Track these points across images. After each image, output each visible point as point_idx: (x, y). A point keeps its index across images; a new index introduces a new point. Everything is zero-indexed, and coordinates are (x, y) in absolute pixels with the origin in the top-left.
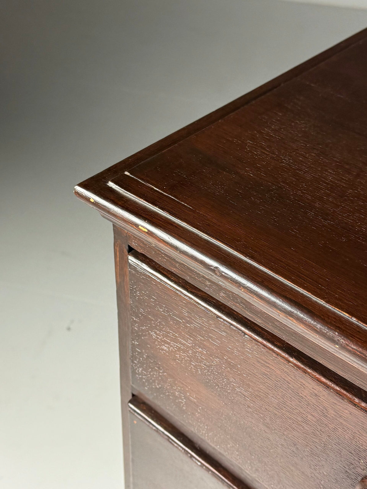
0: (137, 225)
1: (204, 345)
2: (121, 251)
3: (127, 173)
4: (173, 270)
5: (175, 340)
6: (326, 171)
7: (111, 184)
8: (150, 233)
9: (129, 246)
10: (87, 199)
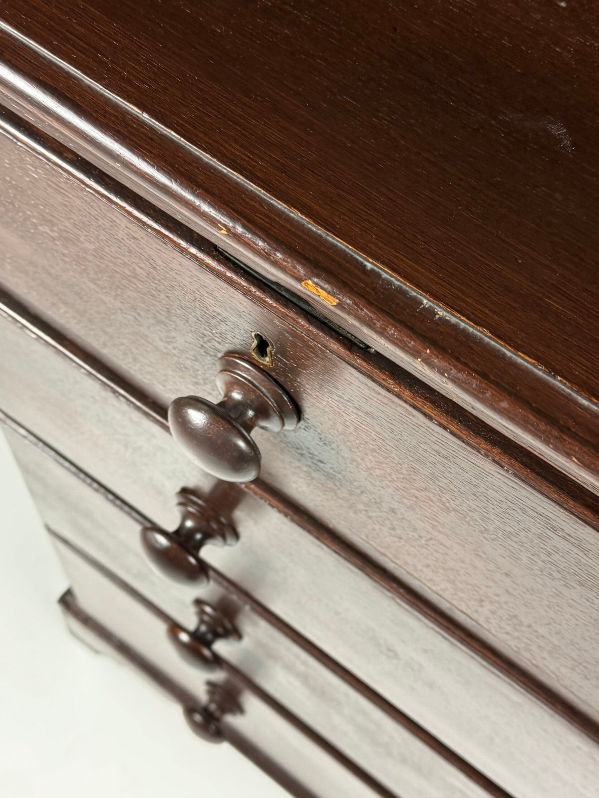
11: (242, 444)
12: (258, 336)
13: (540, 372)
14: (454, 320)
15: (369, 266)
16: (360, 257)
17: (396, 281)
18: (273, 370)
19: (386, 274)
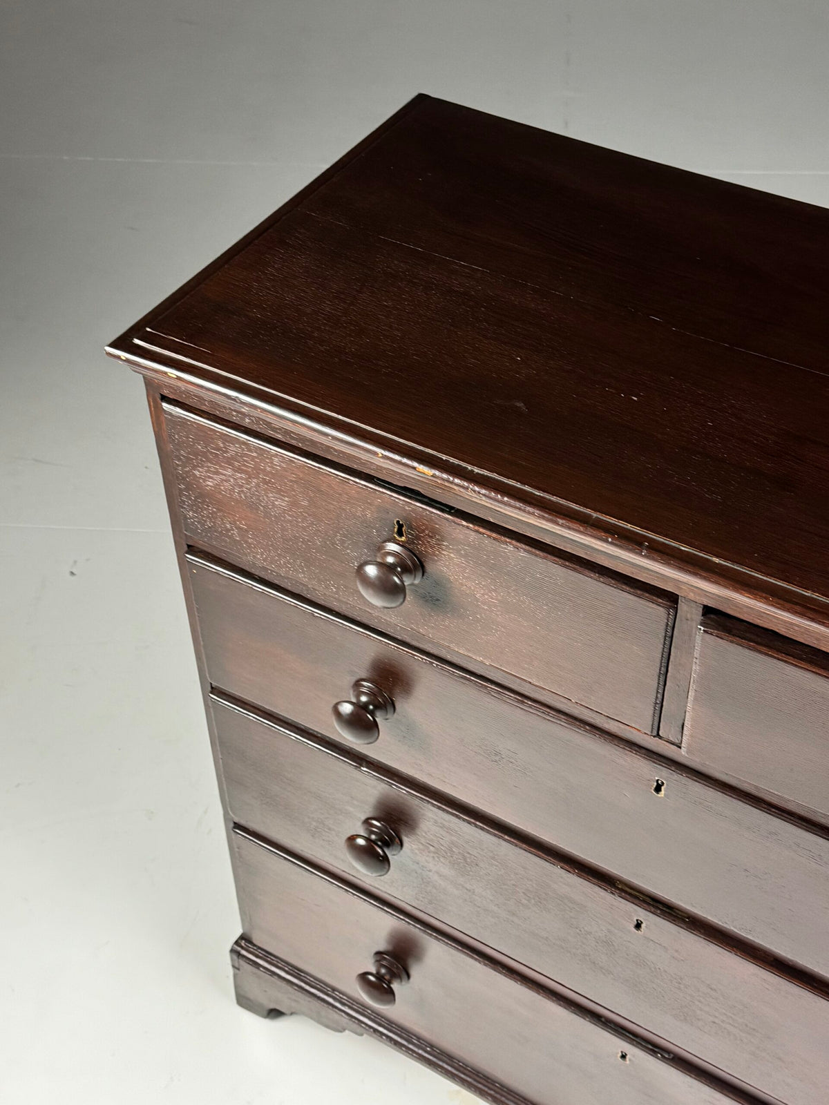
0: (166, 373)
1: (242, 470)
2: (155, 401)
3: (148, 329)
4: (204, 408)
5: (217, 473)
6: (325, 303)
7: (137, 341)
8: (179, 378)
9: (161, 394)
10: (119, 357)
11: (396, 579)
12: (398, 522)
13: (518, 485)
14: (482, 473)
15: (444, 458)
16: (439, 455)
17: (456, 462)
18: (407, 542)
19: (452, 460)
